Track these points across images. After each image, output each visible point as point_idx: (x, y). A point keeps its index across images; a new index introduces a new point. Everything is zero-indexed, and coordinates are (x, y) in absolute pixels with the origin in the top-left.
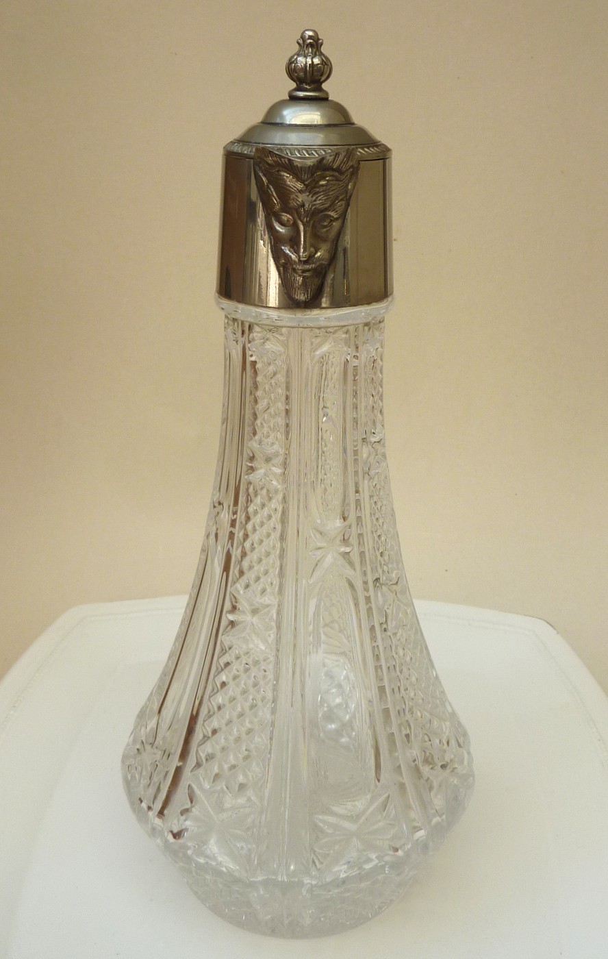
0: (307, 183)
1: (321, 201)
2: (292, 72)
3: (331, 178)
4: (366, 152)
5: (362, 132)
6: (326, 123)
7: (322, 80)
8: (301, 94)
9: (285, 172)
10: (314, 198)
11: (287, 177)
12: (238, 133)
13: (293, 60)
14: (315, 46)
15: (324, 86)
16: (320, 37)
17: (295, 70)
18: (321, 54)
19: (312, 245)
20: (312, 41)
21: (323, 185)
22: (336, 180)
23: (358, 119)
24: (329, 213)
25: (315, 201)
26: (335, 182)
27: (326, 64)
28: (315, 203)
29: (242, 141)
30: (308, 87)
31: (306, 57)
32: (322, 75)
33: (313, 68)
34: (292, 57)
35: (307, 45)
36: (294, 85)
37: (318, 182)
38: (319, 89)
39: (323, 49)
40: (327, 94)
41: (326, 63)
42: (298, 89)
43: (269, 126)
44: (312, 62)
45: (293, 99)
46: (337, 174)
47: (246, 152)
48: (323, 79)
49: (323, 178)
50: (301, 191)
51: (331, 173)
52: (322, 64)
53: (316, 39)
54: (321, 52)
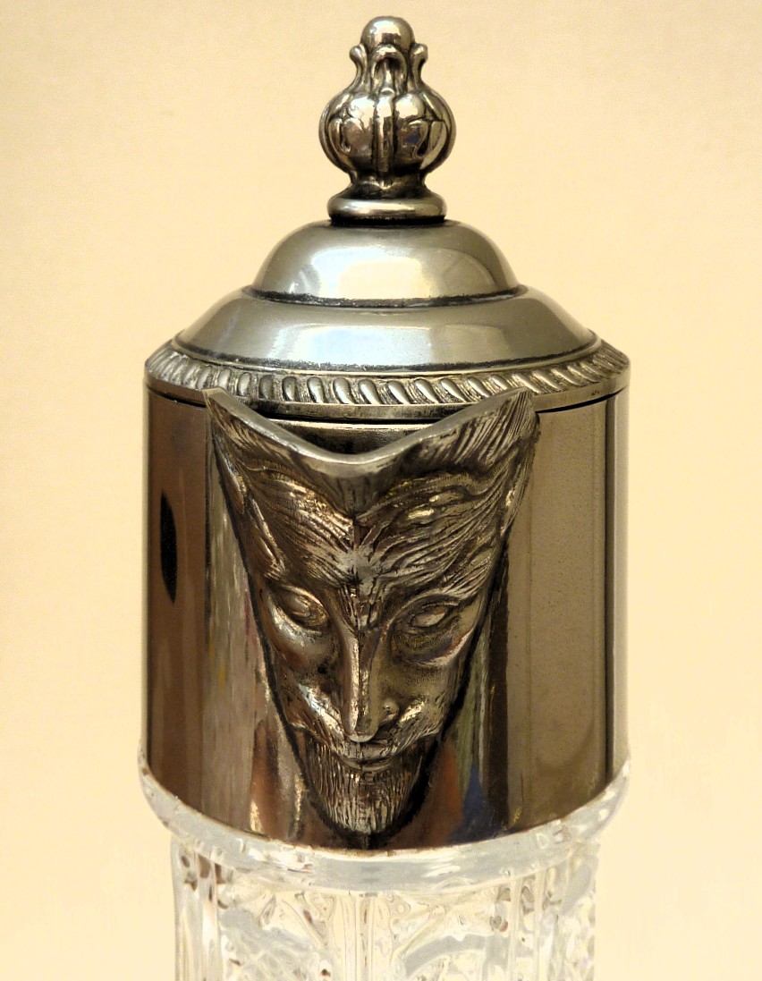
0: (363, 518)
1: (414, 569)
2: (336, 142)
3: (446, 497)
4: (557, 381)
5: (542, 316)
6: (436, 294)
7: (423, 166)
8: (363, 208)
9: (292, 478)
10: (390, 563)
11: (297, 492)
12: (185, 318)
13: (339, 106)
14: (404, 65)
15: (432, 181)
16: (417, 41)
17: (343, 138)
18: (422, 88)
19: (388, 692)
20: (393, 50)
21: (418, 525)
22: (463, 501)
23: (526, 271)
24: (445, 591)
25: (395, 568)
26: (458, 508)
27: (436, 118)
28: (395, 575)
29: (194, 349)
30: (383, 186)
31: (374, 96)
32: (423, 150)
33: (396, 129)
34: (337, 99)
35: (380, 63)
36: (343, 181)
37: (402, 514)
38: (416, 191)
39: (427, 75)
40: (439, 203)
41: (437, 114)
42: (356, 193)
43: (268, 303)
44: (395, 112)
45: (342, 221)
46: (466, 480)
47: (192, 385)
48: (428, 160)
49: (423, 500)
50: (342, 544)
51: (448, 480)
52: (423, 118)
53: (405, 45)
54: (421, 83)
